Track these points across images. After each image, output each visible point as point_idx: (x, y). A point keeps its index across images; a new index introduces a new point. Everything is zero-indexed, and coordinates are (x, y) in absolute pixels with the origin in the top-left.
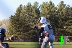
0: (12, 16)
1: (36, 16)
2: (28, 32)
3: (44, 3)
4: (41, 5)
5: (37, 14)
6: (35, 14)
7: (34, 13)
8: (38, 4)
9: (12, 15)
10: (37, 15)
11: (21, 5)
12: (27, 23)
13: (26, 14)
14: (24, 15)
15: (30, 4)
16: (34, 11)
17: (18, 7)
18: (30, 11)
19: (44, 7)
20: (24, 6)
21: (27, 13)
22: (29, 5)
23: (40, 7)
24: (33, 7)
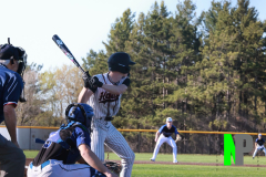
0: (93, 54)
1: (183, 54)
2: (154, 114)
3: (219, 4)
4: (203, 13)
5: (188, 47)
6: (181, 46)
7: (177, 42)
8: (193, 8)
9: (91, 51)
10: (190, 51)
11: (127, 13)
12: (149, 83)
13: (146, 46)
14: (137, 49)
15: (163, 9)
16: (178, 35)
17: (117, 20)
18: (162, 34)
19: (215, 21)
20: (142, 15)
21: (149, 43)
22: (159, 11)
23: (200, 21)
24: (175, 21)
